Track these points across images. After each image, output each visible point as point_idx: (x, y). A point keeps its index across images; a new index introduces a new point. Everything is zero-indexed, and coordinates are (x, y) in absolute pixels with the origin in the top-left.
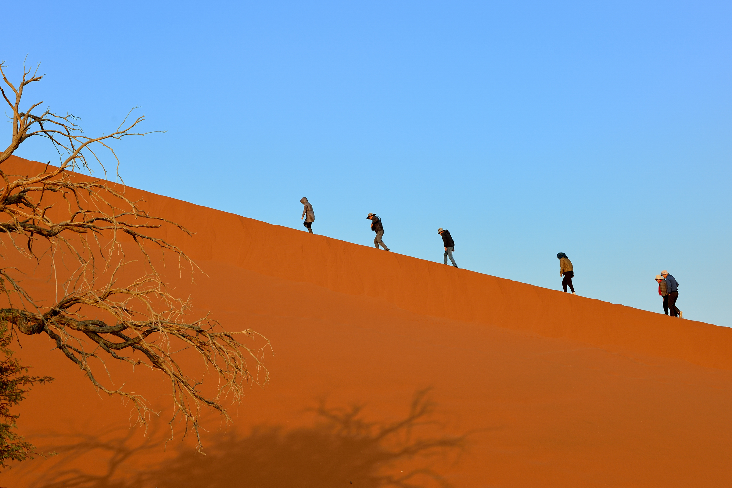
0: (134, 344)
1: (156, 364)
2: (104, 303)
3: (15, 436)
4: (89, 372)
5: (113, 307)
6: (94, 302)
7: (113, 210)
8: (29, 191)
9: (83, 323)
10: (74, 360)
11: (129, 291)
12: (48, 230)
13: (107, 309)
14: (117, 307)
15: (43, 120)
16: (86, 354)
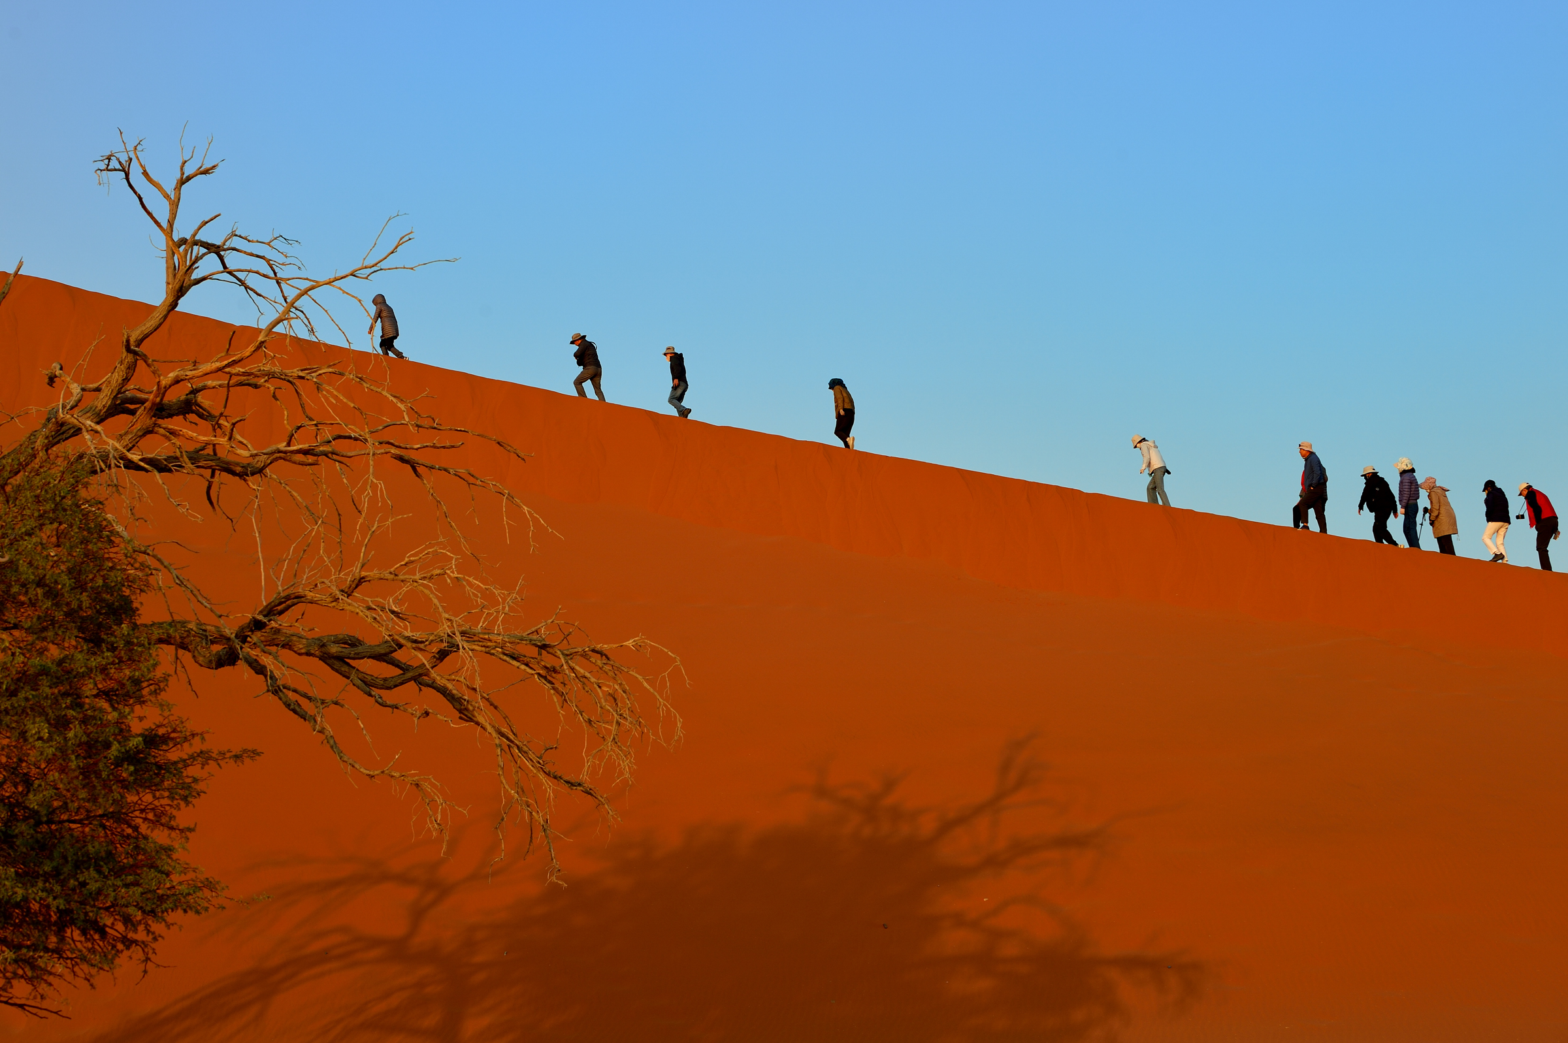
0: (419, 678)
1: (465, 713)
2: (349, 601)
3: (186, 866)
4: (329, 736)
5: (369, 608)
6: (331, 600)
7: (365, 418)
8: (205, 389)
9: (317, 642)
10: (300, 714)
11: (396, 575)
12: (243, 464)
13: (357, 613)
14: (375, 607)
15: (225, 250)
16: (323, 702)
